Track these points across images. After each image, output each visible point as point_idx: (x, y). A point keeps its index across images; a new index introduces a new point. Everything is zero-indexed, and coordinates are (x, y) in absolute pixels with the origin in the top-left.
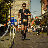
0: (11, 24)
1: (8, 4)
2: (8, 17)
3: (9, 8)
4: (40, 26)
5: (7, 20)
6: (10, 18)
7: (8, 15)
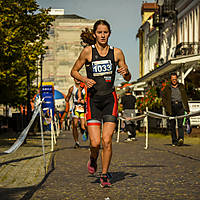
0: (44, 105)
1: (32, 42)
2: (35, 84)
3: (36, 56)
4: (136, 111)
5: (31, 95)
6: (41, 87)
7: (34, 78)
